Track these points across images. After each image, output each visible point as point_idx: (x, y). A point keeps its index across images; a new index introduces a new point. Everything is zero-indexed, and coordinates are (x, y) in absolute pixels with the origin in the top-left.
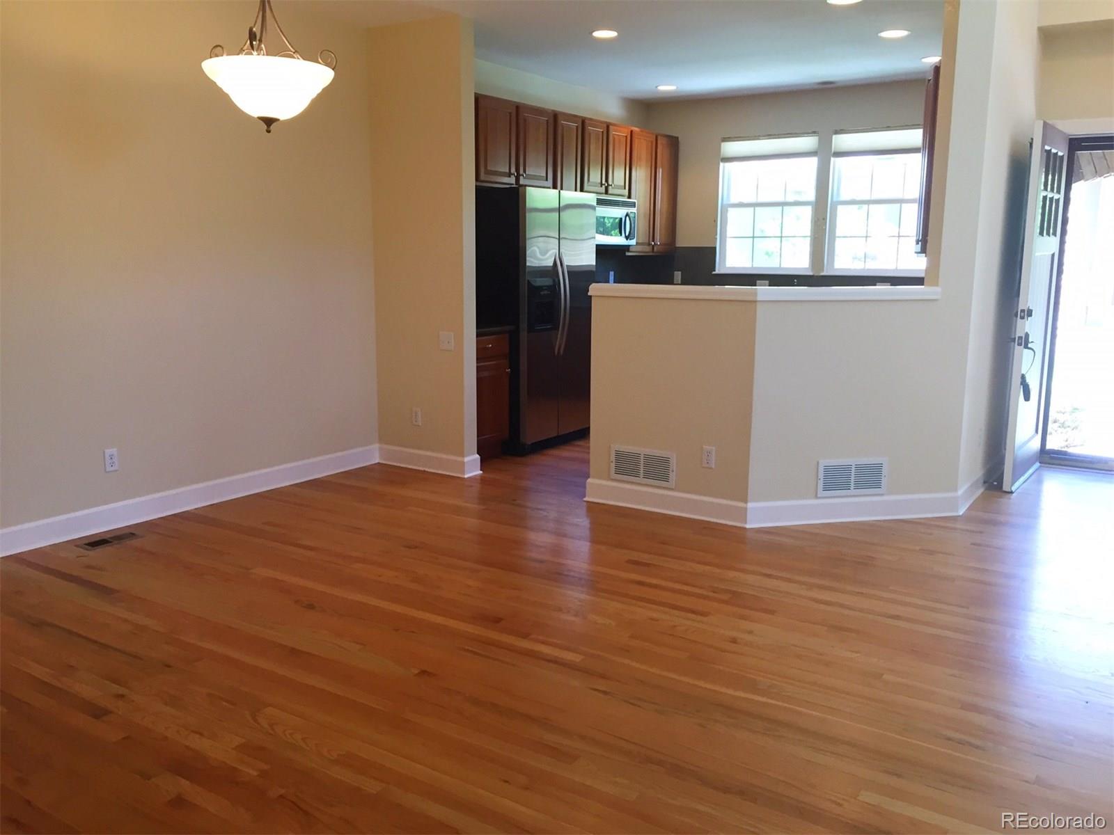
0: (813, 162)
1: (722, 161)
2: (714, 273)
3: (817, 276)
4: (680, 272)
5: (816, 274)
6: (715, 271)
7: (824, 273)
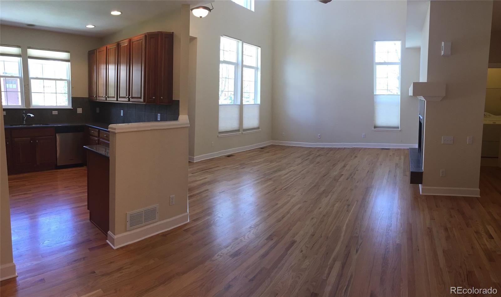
3: (29, 109)
7: (31, 108)
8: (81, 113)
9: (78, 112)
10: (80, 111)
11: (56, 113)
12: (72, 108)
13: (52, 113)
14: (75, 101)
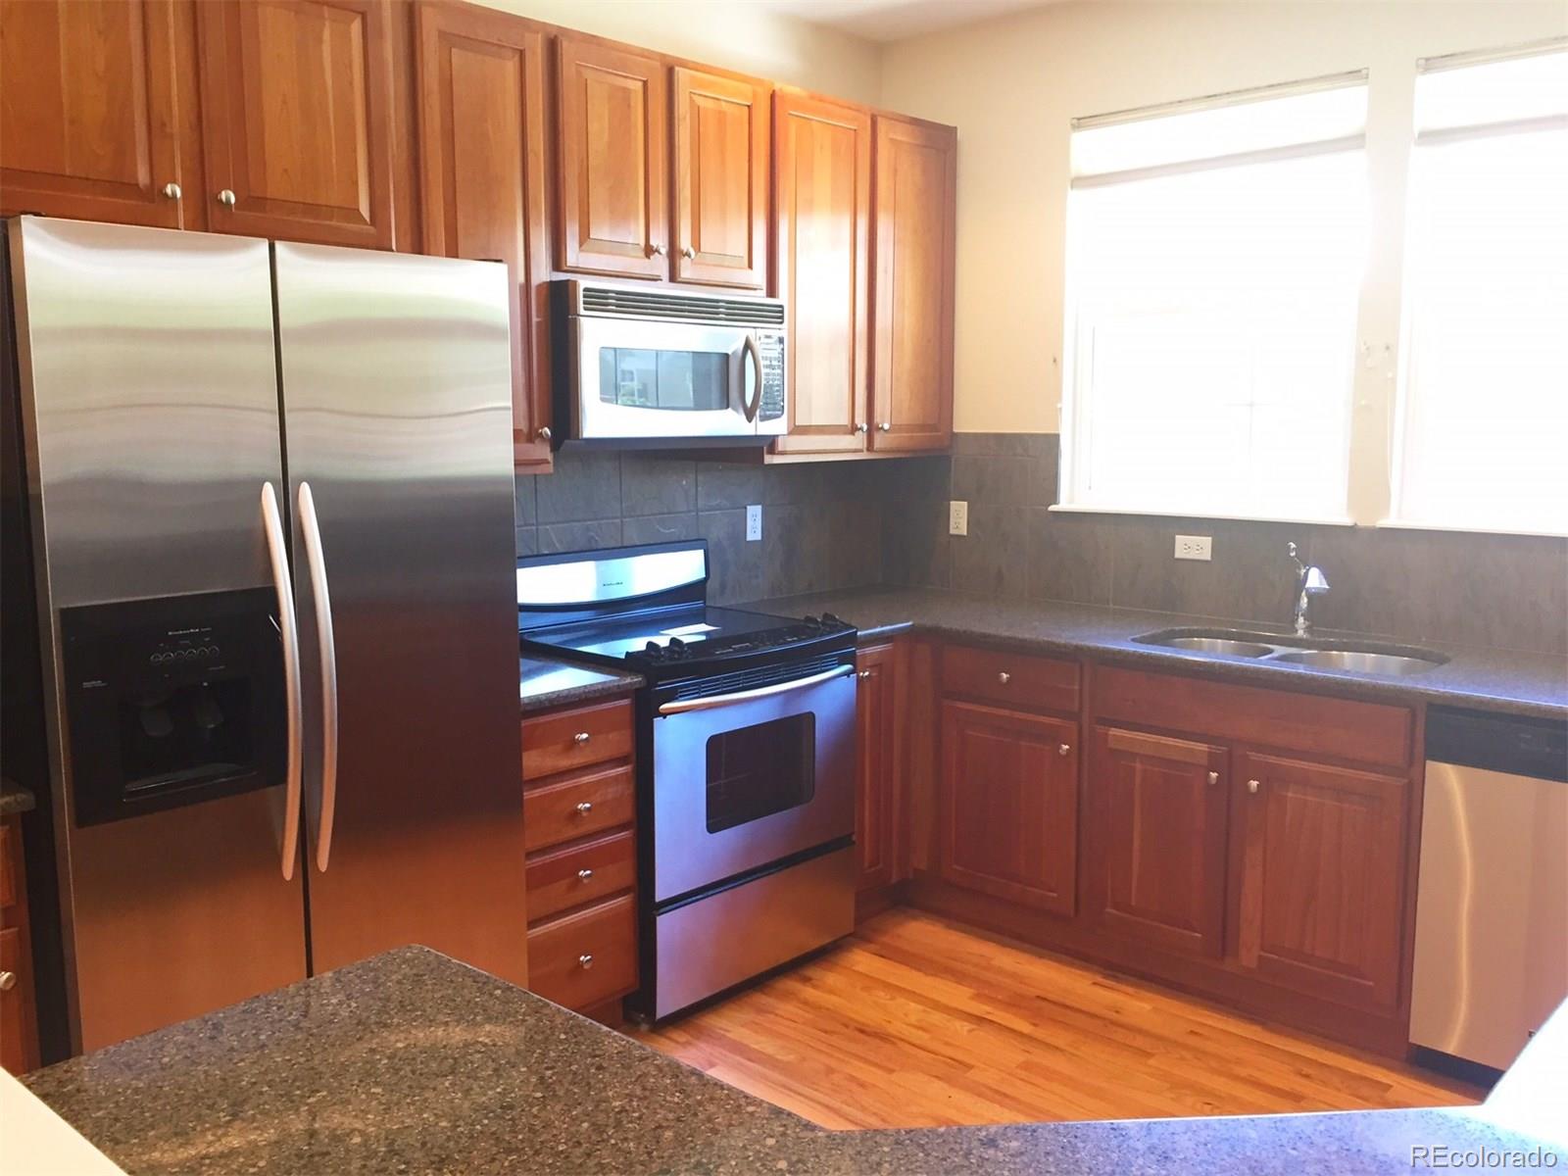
1: (1071, 185)
2: (1053, 508)
3: (1365, 530)
4: (965, 504)
5: (1363, 523)
6: (1055, 501)
7: (1386, 522)
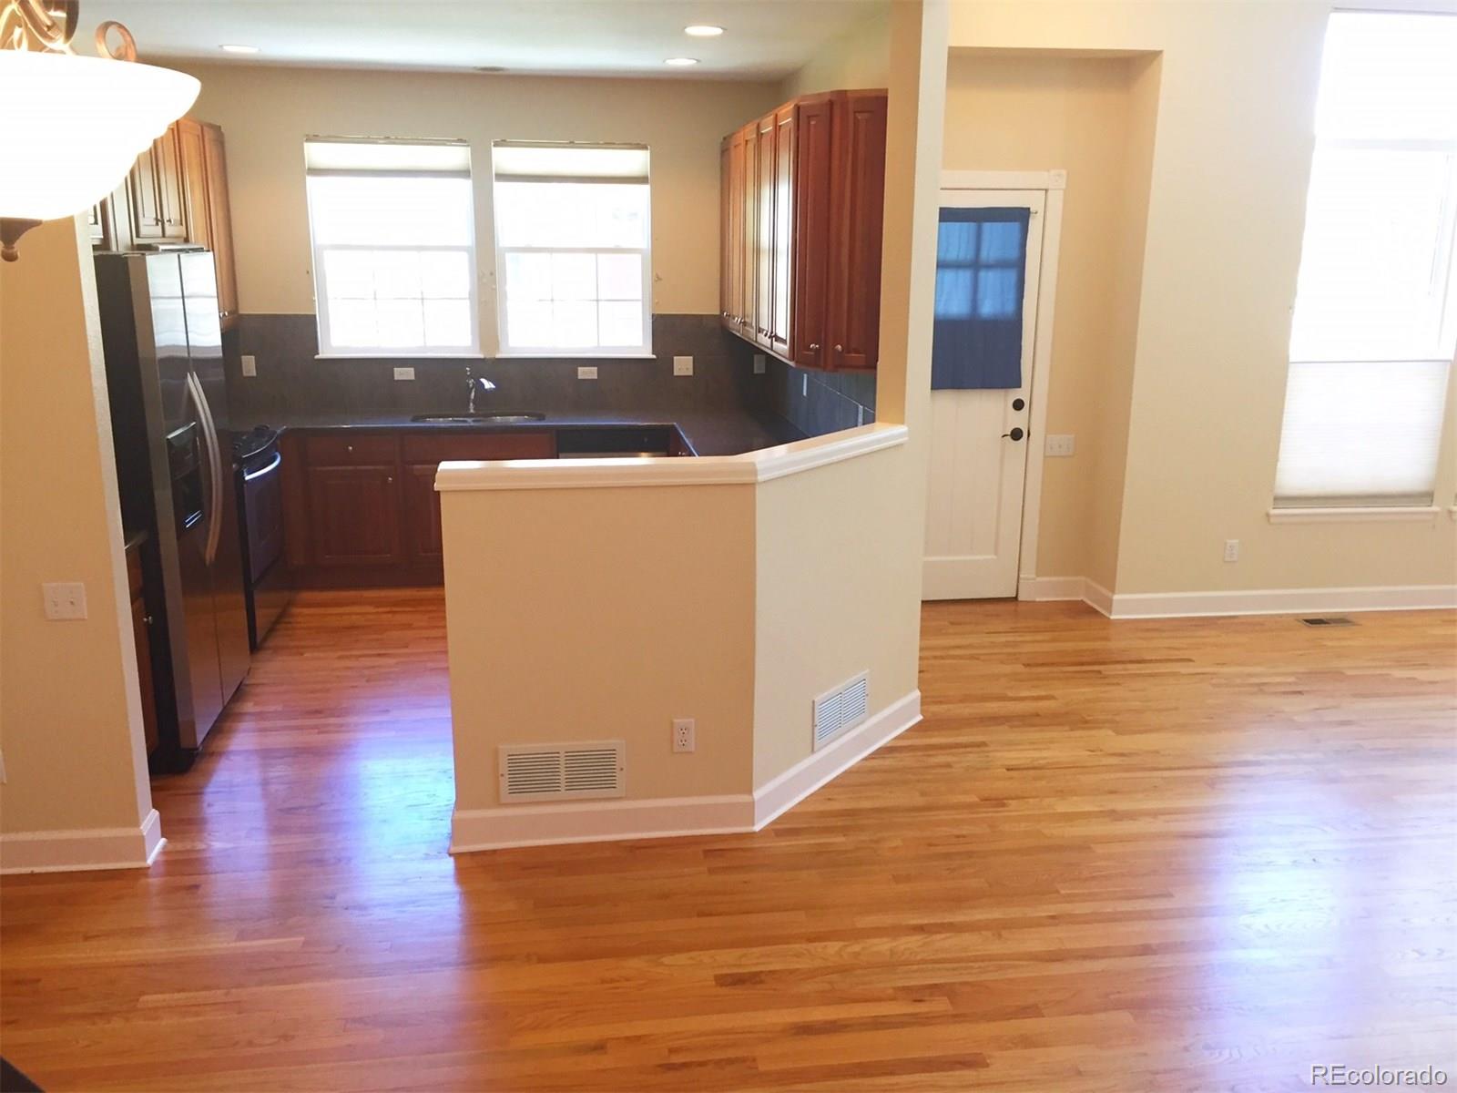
0: (466, 185)
1: (308, 174)
2: (317, 357)
3: (490, 359)
4: (253, 357)
5: (488, 357)
6: (318, 354)
7: (499, 356)
8: (691, 373)
9: (676, 373)
10: (683, 365)
11: (592, 373)
12: (654, 357)
13: (576, 373)
14: (666, 328)
